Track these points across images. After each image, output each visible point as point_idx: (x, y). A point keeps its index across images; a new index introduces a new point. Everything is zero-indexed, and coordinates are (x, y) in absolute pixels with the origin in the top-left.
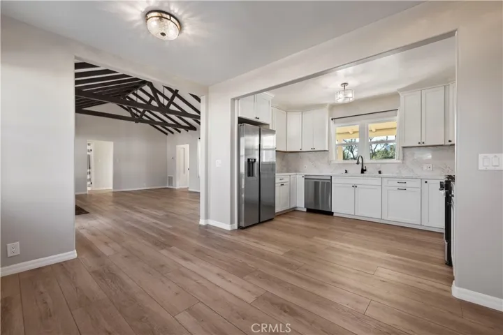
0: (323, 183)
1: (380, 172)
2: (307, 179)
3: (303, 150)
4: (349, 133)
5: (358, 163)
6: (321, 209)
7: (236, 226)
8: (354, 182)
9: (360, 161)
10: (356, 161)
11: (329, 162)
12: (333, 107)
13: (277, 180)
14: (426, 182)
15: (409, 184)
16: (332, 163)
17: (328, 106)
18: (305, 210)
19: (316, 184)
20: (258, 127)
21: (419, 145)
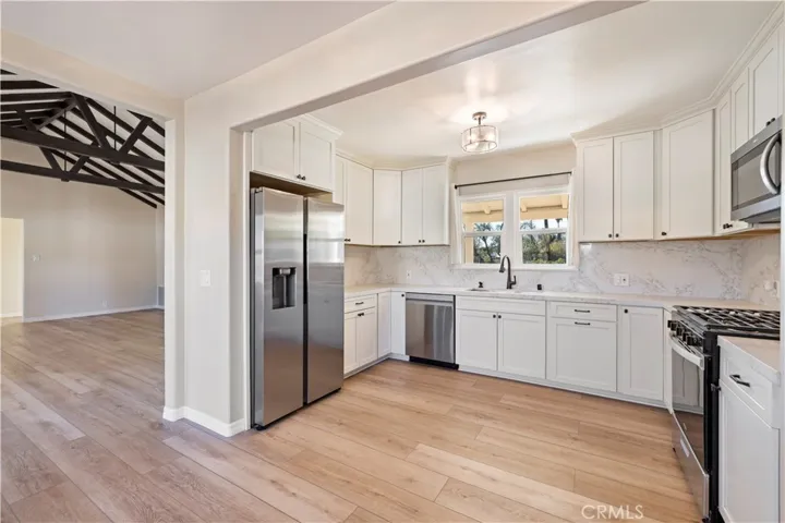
0: (441, 308)
1: (539, 287)
2: (410, 299)
3: (403, 243)
4: (483, 212)
5: (502, 271)
6: (435, 358)
7: (244, 424)
8: (497, 307)
9: (506, 266)
10: (498, 266)
11: (451, 267)
12: (457, 164)
13: (349, 307)
14: (626, 311)
15: (596, 313)
16: (457, 267)
17: (447, 163)
18: (407, 358)
19: (428, 309)
20: (301, 198)
21: (611, 239)
